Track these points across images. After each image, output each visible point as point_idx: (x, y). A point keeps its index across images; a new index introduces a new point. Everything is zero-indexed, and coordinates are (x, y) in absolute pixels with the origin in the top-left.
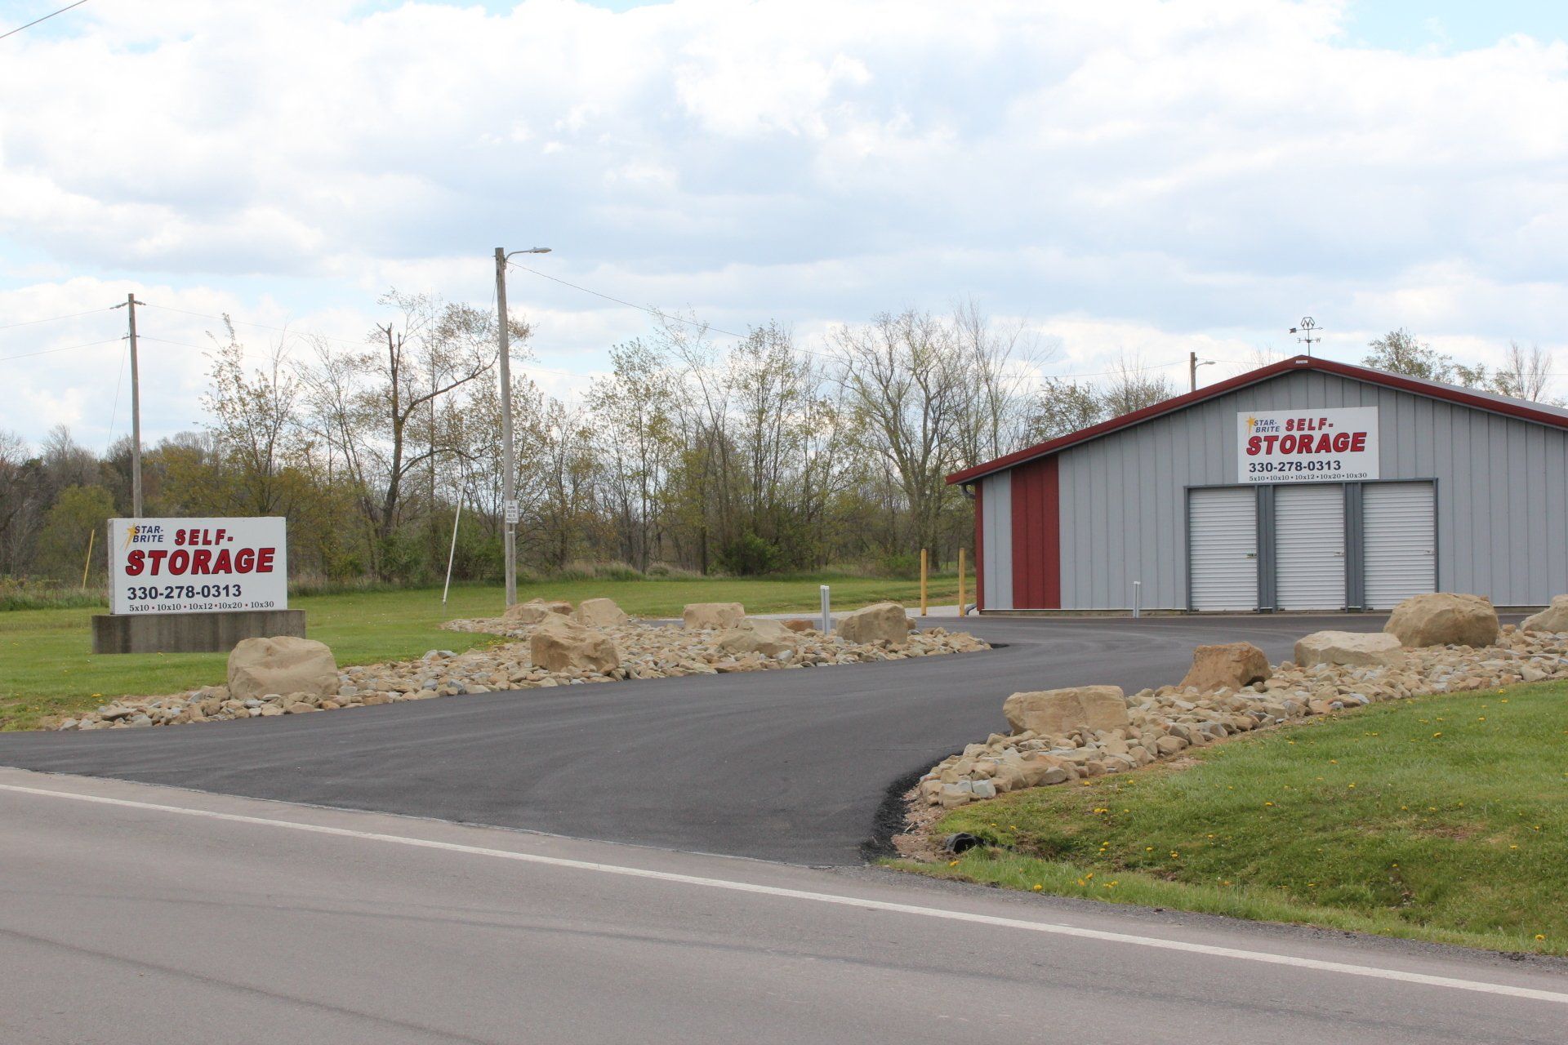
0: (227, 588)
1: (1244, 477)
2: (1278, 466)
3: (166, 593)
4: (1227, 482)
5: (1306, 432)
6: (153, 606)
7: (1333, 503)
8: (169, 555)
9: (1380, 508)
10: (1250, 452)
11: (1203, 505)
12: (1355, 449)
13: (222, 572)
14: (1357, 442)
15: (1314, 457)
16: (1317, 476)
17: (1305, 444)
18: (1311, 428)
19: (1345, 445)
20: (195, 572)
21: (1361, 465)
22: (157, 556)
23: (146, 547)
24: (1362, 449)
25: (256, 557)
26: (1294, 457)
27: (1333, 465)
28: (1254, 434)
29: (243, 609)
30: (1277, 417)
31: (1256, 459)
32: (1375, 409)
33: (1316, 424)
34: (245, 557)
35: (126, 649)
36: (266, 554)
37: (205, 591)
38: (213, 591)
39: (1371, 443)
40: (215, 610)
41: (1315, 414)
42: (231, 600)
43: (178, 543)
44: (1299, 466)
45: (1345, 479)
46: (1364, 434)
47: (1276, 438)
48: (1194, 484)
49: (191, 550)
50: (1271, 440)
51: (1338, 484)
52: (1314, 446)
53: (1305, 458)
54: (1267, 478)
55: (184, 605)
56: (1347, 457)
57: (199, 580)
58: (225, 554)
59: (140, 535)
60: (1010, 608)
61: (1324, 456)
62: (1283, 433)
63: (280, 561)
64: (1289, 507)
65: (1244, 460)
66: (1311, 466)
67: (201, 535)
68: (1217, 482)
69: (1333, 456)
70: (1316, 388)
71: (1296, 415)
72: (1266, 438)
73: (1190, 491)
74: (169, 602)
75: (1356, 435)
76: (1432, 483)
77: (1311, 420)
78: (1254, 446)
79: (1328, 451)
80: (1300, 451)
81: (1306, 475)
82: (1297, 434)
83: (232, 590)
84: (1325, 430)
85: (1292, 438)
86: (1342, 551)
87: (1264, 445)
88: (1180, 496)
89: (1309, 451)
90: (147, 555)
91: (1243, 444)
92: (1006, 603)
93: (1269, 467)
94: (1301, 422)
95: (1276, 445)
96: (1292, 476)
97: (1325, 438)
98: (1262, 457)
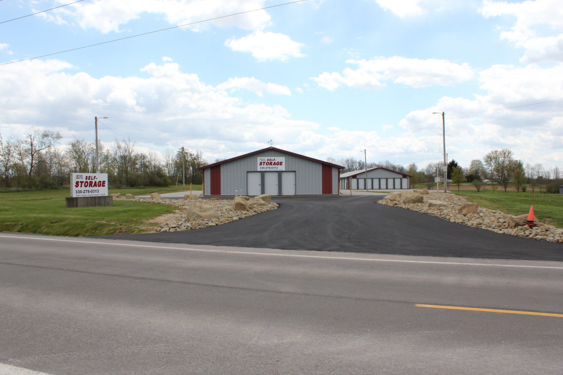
0: (96, 190)
1: (259, 170)
2: (265, 168)
3: (83, 192)
4: (256, 170)
5: (271, 161)
6: (81, 195)
7: (276, 175)
8: (84, 182)
9: (285, 176)
10: (260, 165)
11: (251, 176)
12: (280, 165)
13: (95, 187)
14: (281, 164)
15: (272, 166)
16: (273, 170)
17: (271, 164)
18: (272, 161)
19: (279, 164)
20: (89, 187)
21: (282, 168)
22: (82, 182)
23: (79, 180)
24: (282, 165)
25: (102, 183)
26: (269, 166)
27: (276, 168)
28: (261, 161)
29: (99, 196)
30: (265, 159)
31: (261, 166)
32: (284, 157)
33: (273, 160)
34: (100, 183)
35: (77, 206)
36: (104, 182)
37: (92, 191)
38: (93, 191)
39: (284, 164)
40: (94, 196)
41: (273, 158)
42: (97, 193)
43: (86, 179)
44: (270, 168)
45: (279, 170)
46: (282, 162)
47: (265, 162)
48: (248, 171)
49: (89, 181)
50: (264, 163)
51: (277, 172)
52: (273, 164)
53: (271, 166)
54: (263, 170)
55: (87, 195)
56: (279, 166)
57: (90, 189)
58: (95, 182)
59: (78, 177)
60: (210, 195)
61: (274, 166)
62: (266, 161)
63: (106, 184)
64: (267, 176)
65: (259, 166)
66: (272, 168)
67: (91, 177)
68: (253, 170)
69: (276, 166)
70: (273, 153)
71: (269, 158)
72: (263, 162)
73: (248, 172)
74: (84, 194)
75: (281, 162)
76: (295, 172)
77: (272, 159)
78: (261, 164)
79: (275, 165)
80: (270, 165)
81: (271, 170)
82: (269, 162)
83: (97, 191)
84: (275, 161)
85: (268, 162)
86: (278, 184)
87: (263, 164)
88: (246, 173)
89: (272, 165)
90: (80, 182)
91: (259, 163)
92: (209, 194)
93: (264, 168)
94: (270, 159)
95: (265, 164)
96: (268, 170)
97: (275, 163)
98: (262, 166)
